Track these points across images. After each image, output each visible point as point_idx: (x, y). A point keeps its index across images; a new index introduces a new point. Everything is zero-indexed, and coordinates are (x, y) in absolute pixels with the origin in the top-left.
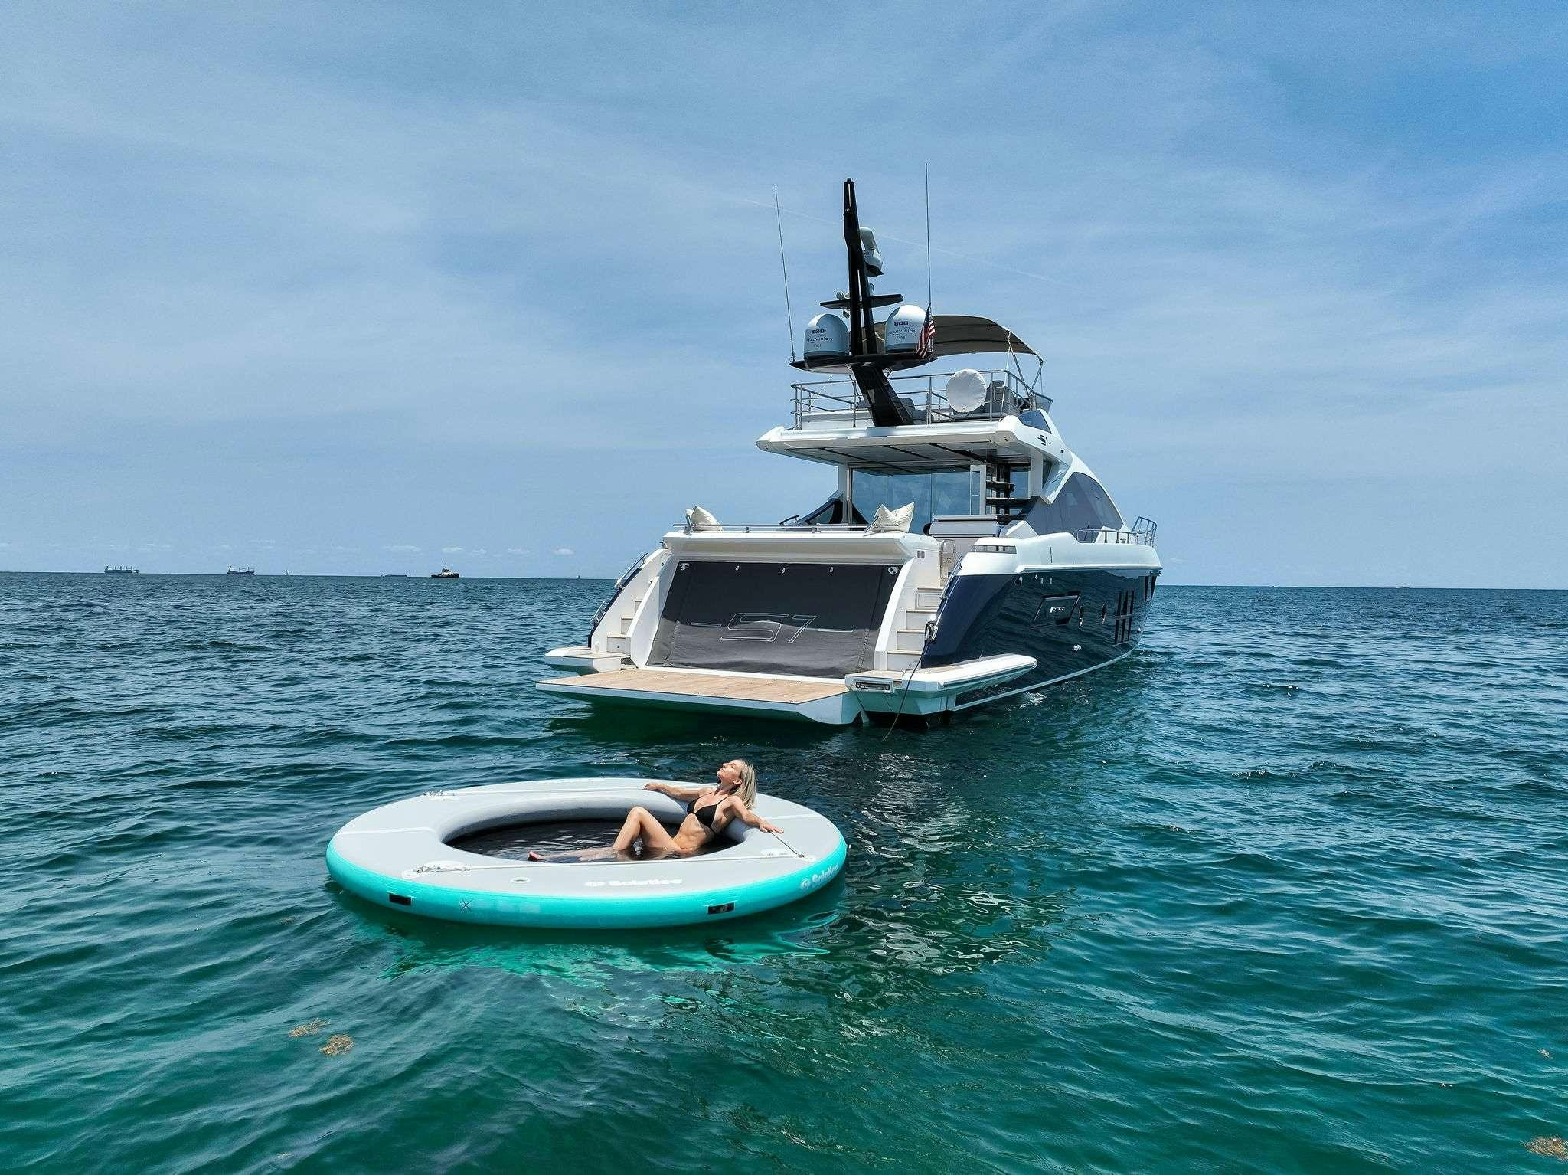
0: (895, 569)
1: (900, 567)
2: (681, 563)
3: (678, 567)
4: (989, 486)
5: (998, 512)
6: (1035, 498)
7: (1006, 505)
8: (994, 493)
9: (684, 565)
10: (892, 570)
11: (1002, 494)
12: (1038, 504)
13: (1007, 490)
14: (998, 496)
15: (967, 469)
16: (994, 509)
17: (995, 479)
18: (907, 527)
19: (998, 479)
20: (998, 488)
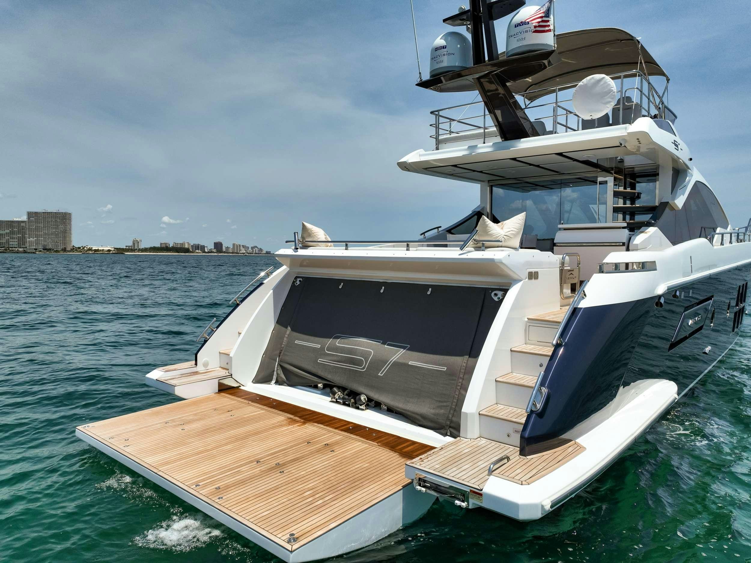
0: (500, 294)
1: (505, 291)
2: (296, 278)
3: (294, 282)
4: (616, 194)
5: (624, 219)
6: (664, 205)
7: (632, 212)
8: (621, 201)
9: (298, 279)
10: (496, 295)
11: (628, 202)
12: (667, 210)
13: (633, 198)
14: (625, 203)
15: (594, 182)
16: (620, 216)
17: (621, 189)
18: (517, 242)
19: (625, 188)
20: (625, 196)
